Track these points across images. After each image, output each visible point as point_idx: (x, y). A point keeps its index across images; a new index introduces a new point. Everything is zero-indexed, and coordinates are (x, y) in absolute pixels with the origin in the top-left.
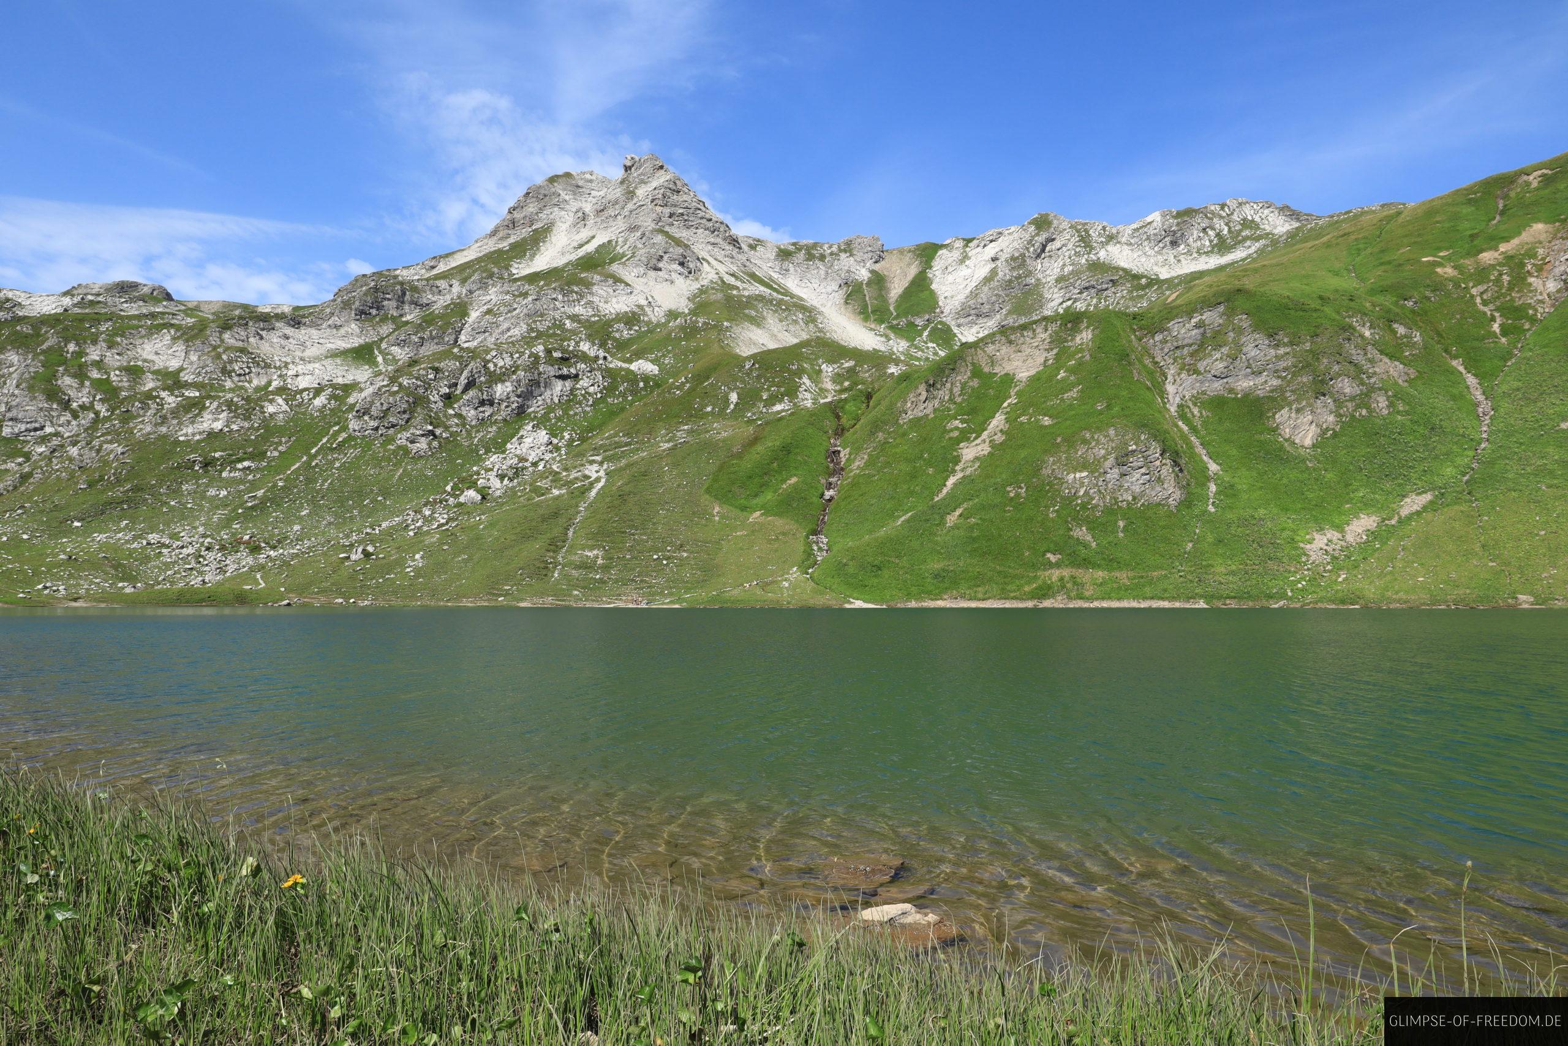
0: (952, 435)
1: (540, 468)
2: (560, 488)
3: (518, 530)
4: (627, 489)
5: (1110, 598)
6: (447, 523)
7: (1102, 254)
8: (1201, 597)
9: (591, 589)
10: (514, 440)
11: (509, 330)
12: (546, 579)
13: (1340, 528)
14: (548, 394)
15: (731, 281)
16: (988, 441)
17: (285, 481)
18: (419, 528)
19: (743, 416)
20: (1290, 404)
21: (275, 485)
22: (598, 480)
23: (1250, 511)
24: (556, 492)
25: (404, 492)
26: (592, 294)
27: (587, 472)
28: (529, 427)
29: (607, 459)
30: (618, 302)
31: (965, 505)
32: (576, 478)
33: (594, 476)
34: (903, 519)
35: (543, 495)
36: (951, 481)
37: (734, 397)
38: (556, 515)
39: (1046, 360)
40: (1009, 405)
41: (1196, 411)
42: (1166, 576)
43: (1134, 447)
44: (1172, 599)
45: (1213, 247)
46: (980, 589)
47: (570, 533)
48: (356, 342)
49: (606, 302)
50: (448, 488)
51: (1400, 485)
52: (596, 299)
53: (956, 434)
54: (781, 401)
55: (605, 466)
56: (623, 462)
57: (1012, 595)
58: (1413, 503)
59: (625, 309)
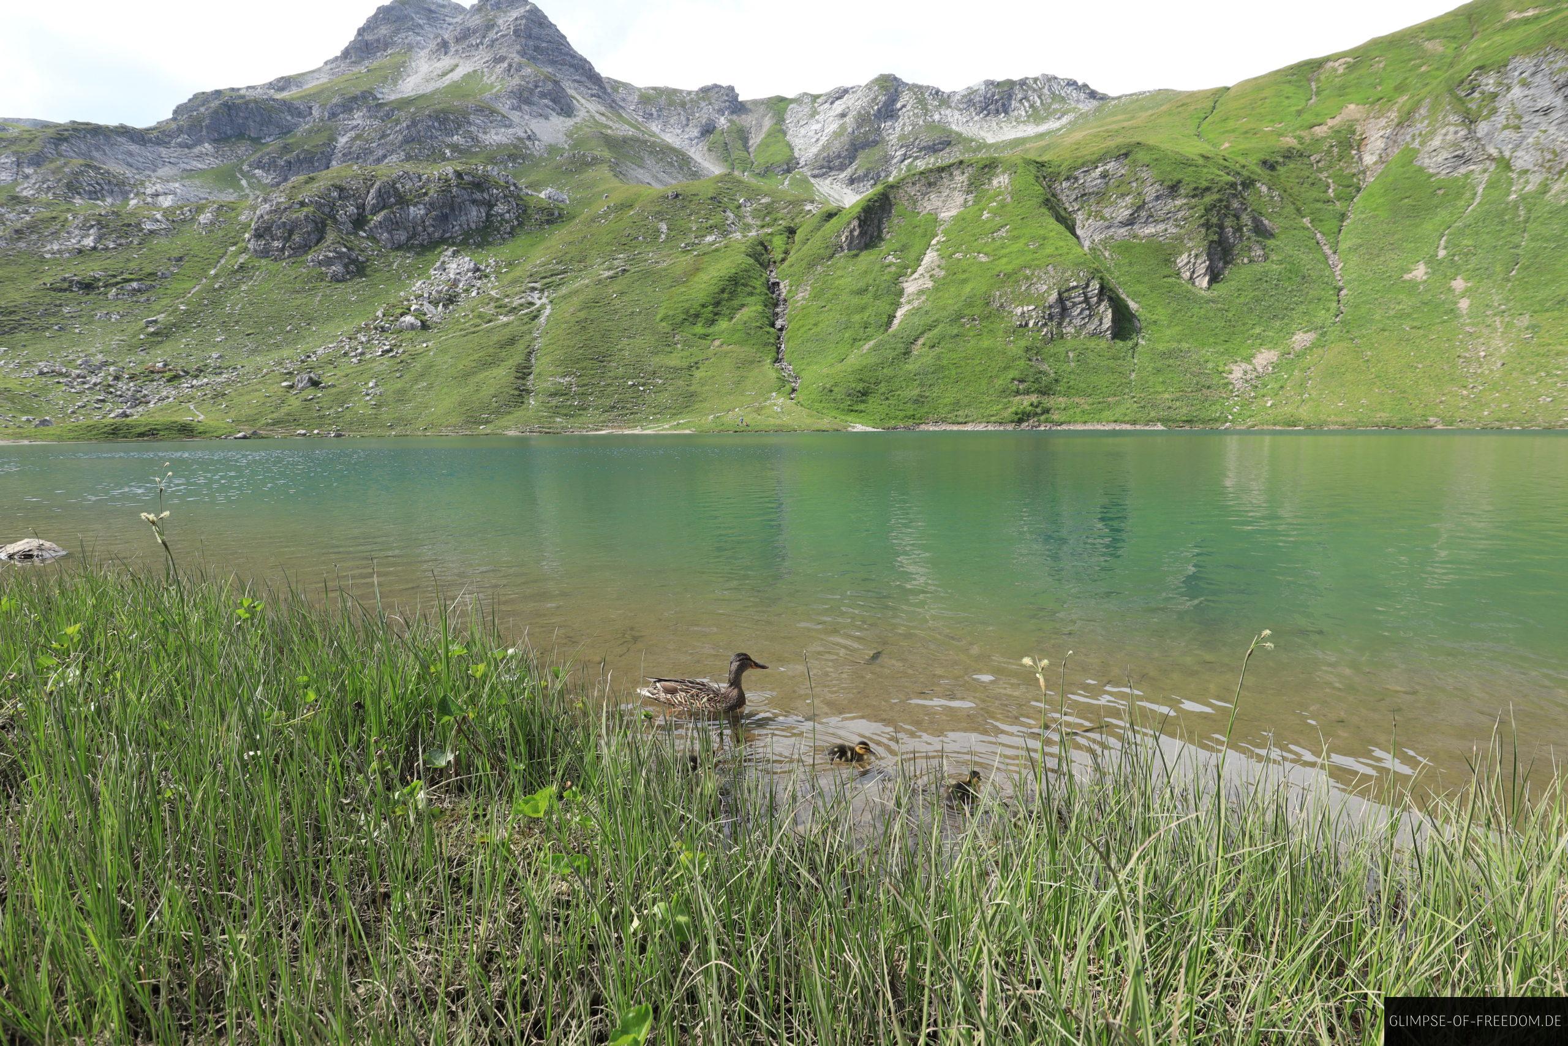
0: (889, 269)
1: (474, 294)
2: (506, 315)
3: (476, 357)
4: (582, 315)
5: (1075, 422)
6: (391, 350)
7: (937, 117)
8: (1159, 420)
9: (572, 416)
10: (438, 264)
11: (385, 156)
12: (524, 406)
13: (1248, 359)
14: (464, 218)
15: (603, 120)
16: (927, 275)
17: (187, 305)
18: (362, 354)
19: (678, 247)
20: (1190, 250)
21: (177, 309)
22: (543, 307)
23: (1175, 345)
24: (504, 319)
25: (329, 318)
26: (469, 123)
27: (530, 299)
28: (449, 253)
29: (547, 286)
30: (497, 134)
31: (926, 335)
32: (521, 305)
33: (538, 303)
34: (867, 347)
35: (490, 321)
36: (899, 313)
37: (664, 227)
38: (512, 341)
39: (966, 201)
40: (938, 242)
41: (1107, 254)
42: (1119, 401)
43: (1075, 284)
44: (1134, 423)
45: (1029, 117)
46: (960, 413)
47: (533, 361)
48: (214, 162)
49: (485, 133)
50: (379, 314)
51: (1287, 324)
52: (473, 128)
53: (893, 269)
54: (710, 234)
55: (546, 294)
56: (564, 290)
57: (993, 419)
58: (1301, 339)
59: (505, 140)
